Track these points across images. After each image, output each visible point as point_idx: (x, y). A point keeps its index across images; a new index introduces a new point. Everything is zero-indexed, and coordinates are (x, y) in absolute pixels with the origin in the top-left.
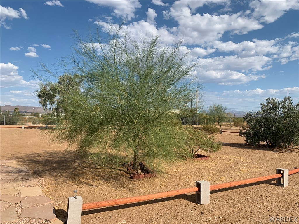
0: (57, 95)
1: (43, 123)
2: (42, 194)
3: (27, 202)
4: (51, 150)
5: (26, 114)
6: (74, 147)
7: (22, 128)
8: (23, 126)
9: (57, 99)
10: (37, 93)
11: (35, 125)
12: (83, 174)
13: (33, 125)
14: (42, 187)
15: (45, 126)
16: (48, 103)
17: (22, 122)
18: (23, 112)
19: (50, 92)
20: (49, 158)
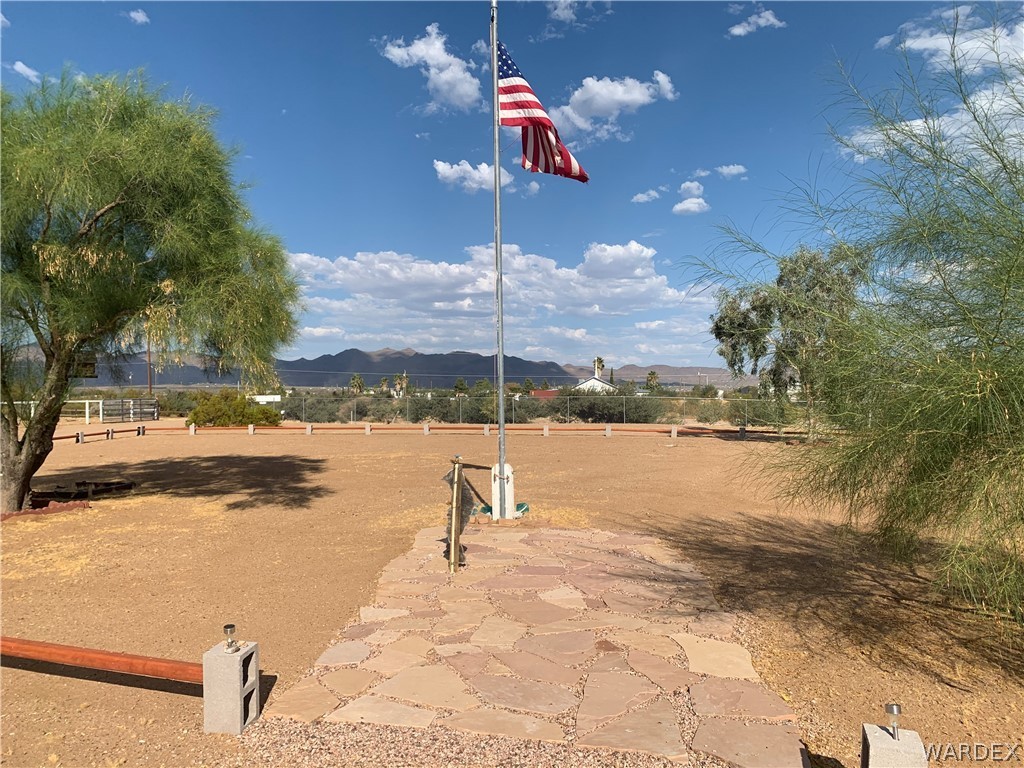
0: (777, 323)
1: (731, 418)
2: (754, 676)
3: (708, 696)
4: (766, 512)
5: (677, 390)
6: (867, 520)
7: (670, 432)
8: (675, 429)
9: (774, 336)
10: (710, 325)
11: (707, 425)
12: (896, 623)
13: (701, 425)
14: (752, 649)
15: (738, 429)
16: (745, 355)
17: (669, 415)
18: (671, 384)
19: (753, 315)
20: (763, 544)
